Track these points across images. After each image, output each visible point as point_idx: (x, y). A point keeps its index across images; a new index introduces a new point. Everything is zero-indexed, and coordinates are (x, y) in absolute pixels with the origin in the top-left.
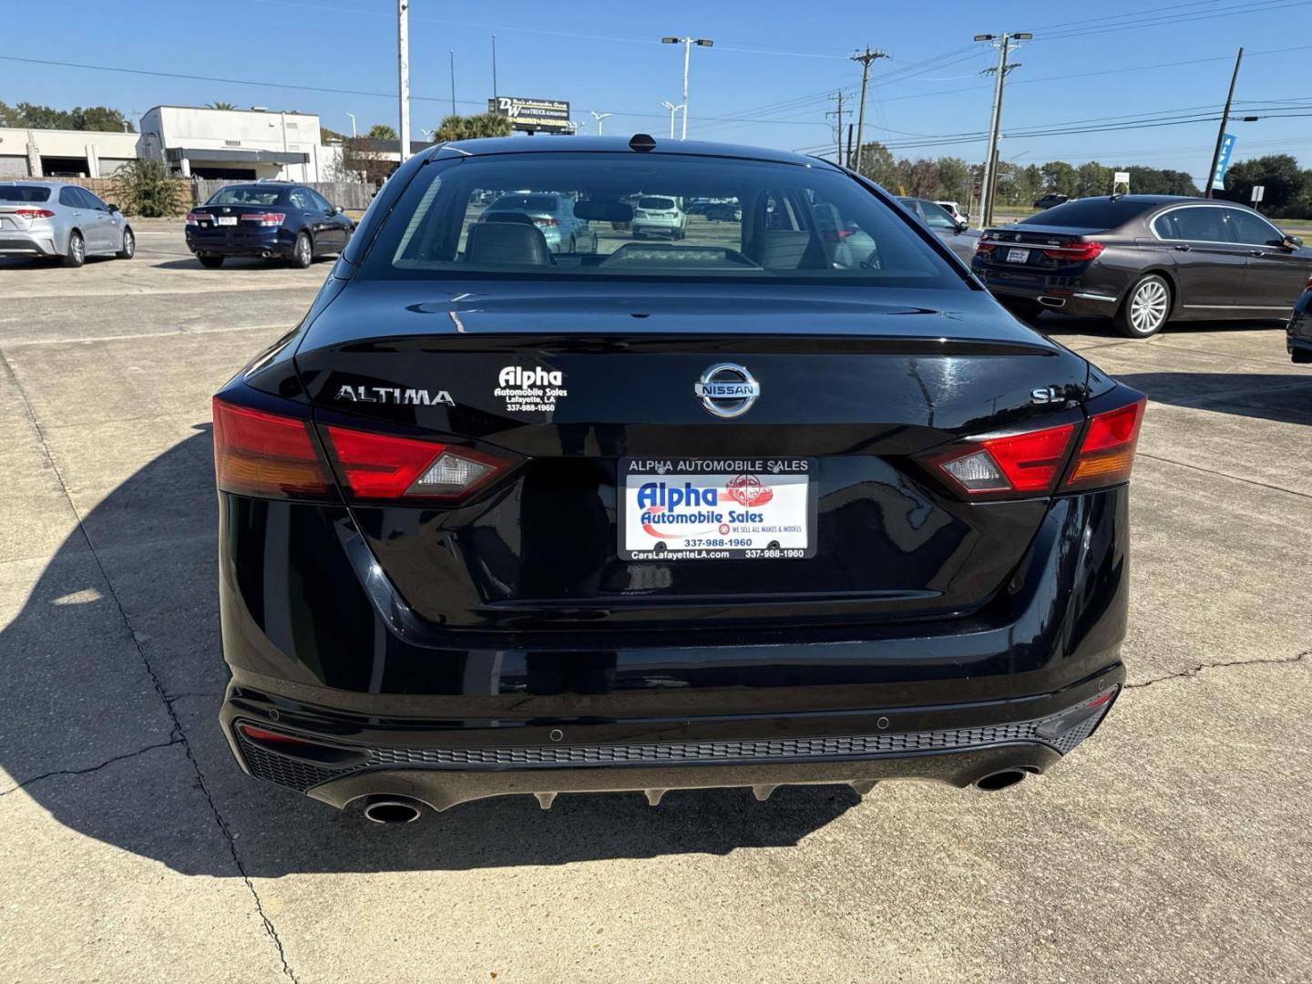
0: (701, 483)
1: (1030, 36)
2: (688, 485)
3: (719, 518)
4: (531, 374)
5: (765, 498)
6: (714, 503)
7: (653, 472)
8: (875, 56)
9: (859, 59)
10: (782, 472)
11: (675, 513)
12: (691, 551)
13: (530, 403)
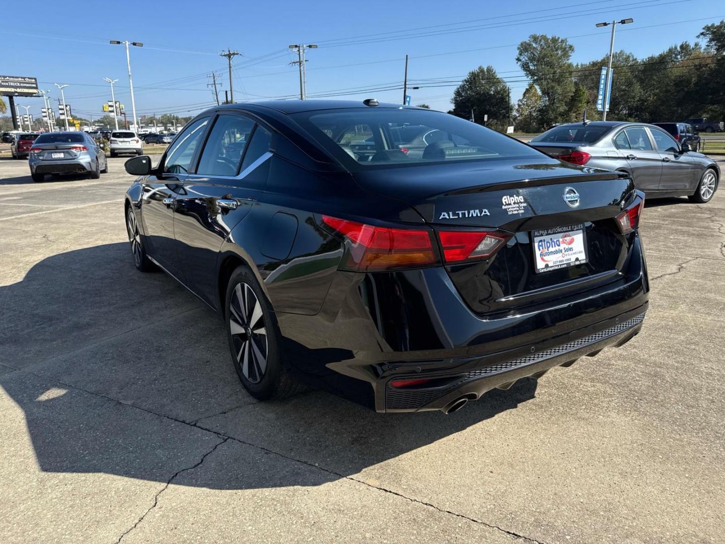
0: (555, 237)
1: (316, 47)
2: (551, 239)
3: (561, 251)
4: (512, 198)
5: (572, 242)
6: (559, 245)
7: (542, 235)
8: (234, 54)
9: (225, 55)
10: (577, 230)
11: (549, 251)
12: (556, 266)
13: (516, 210)
